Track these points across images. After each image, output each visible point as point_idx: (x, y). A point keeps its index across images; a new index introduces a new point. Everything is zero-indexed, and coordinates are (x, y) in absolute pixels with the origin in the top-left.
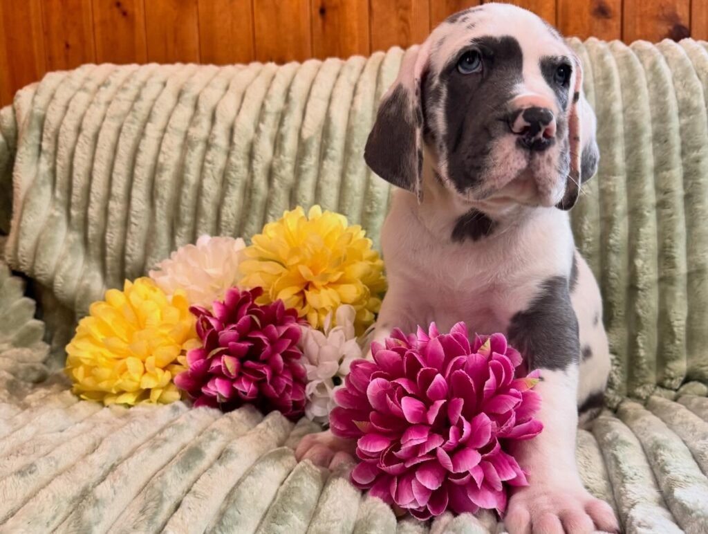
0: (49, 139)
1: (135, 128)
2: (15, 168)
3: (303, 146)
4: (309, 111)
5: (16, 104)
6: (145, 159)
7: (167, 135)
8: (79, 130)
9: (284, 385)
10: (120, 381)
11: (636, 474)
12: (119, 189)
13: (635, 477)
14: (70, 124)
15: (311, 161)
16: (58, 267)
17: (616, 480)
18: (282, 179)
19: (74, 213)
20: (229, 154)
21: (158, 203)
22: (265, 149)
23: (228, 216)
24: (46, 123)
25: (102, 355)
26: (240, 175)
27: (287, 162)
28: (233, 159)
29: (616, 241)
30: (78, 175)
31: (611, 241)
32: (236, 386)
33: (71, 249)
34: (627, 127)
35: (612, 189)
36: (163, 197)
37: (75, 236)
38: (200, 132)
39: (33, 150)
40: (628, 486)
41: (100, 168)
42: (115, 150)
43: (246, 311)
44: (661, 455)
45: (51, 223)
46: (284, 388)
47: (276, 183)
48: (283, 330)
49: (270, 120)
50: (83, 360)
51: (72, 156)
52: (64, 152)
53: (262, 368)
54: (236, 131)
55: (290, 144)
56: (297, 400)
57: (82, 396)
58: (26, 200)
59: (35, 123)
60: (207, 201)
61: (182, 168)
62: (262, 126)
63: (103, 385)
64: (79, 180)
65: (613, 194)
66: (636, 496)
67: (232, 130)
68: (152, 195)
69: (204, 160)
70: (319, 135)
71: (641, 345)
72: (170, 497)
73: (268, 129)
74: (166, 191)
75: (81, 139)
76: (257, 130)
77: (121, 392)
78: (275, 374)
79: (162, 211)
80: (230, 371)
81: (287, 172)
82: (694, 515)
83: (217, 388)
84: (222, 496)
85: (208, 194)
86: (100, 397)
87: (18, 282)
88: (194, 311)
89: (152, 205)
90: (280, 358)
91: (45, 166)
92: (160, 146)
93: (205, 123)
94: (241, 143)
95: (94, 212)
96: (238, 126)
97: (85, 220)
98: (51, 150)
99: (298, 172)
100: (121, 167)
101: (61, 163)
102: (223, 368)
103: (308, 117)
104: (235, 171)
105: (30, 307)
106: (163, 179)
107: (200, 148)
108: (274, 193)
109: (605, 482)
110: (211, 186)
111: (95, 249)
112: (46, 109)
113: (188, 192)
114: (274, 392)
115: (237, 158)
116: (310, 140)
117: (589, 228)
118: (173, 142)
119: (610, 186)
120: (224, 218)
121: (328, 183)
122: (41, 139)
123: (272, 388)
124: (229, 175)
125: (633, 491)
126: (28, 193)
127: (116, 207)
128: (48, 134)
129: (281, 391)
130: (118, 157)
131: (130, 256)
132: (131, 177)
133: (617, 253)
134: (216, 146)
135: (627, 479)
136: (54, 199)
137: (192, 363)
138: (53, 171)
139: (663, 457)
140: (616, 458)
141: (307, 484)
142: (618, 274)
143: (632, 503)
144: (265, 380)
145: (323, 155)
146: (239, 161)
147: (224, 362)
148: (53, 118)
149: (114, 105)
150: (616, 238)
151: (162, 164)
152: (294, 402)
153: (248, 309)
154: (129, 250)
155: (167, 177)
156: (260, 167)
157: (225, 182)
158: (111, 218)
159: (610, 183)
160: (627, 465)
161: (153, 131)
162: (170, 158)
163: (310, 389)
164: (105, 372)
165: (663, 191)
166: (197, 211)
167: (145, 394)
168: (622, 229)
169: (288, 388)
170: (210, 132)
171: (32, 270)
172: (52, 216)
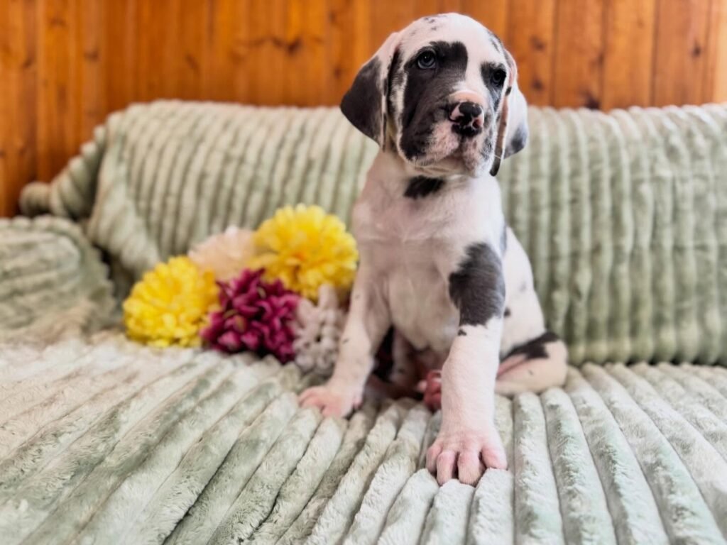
0: (128, 151)
1: (191, 146)
2: (101, 170)
3: (309, 163)
5: (108, 125)
6: (195, 169)
7: (212, 154)
8: (151, 145)
9: (280, 341)
10: (159, 330)
12: (175, 187)
14: (144, 141)
15: (314, 174)
18: (292, 186)
19: (141, 204)
20: (256, 168)
24: (127, 140)
25: (148, 311)
26: (263, 183)
28: (259, 172)
32: (243, 339)
33: (137, 230)
37: (140, 221)
38: (237, 152)
39: (116, 159)
41: (163, 173)
42: (174, 162)
43: (254, 286)
45: (124, 210)
47: (288, 189)
48: (282, 301)
49: (288, 147)
50: (134, 314)
51: (143, 163)
52: (138, 161)
53: (263, 328)
54: (264, 152)
55: (300, 163)
58: (108, 192)
59: (119, 139)
60: (237, 200)
62: (281, 151)
63: (147, 332)
64: (146, 182)
67: (261, 152)
69: (237, 172)
70: (321, 157)
73: (286, 153)
75: (151, 152)
77: (160, 337)
78: (273, 333)
80: (239, 327)
83: (228, 339)
85: (238, 197)
86: (144, 340)
88: (219, 284)
89: (198, 201)
90: (277, 321)
91: (123, 169)
92: (207, 161)
93: (241, 145)
94: (266, 162)
95: (156, 204)
96: (266, 149)
97: (148, 211)
98: (129, 159)
100: (177, 173)
101: (135, 169)
102: (234, 325)
104: (260, 180)
106: (207, 183)
107: (235, 163)
110: (241, 190)
113: (224, 195)
114: (271, 344)
115: (263, 171)
116: (315, 160)
118: (217, 158)
122: (122, 150)
123: (269, 341)
124: (255, 183)
126: (110, 187)
127: (171, 201)
128: (128, 147)
129: (277, 344)
130: (176, 166)
132: (184, 180)
134: (247, 162)
136: (128, 193)
137: (212, 322)
138: (129, 174)
144: (265, 336)
146: (264, 173)
147: (236, 321)
148: (133, 136)
149: (178, 130)
151: (207, 173)
153: (256, 284)
155: (210, 183)
156: (277, 178)
157: (251, 187)
158: (167, 210)
161: (203, 149)
162: (214, 168)
163: (298, 344)
164: (149, 322)
165: (575, 191)
166: (229, 207)
167: (176, 341)
168: (544, 217)
169: (282, 344)
170: (244, 152)
171: (107, 244)
172: (124, 206)
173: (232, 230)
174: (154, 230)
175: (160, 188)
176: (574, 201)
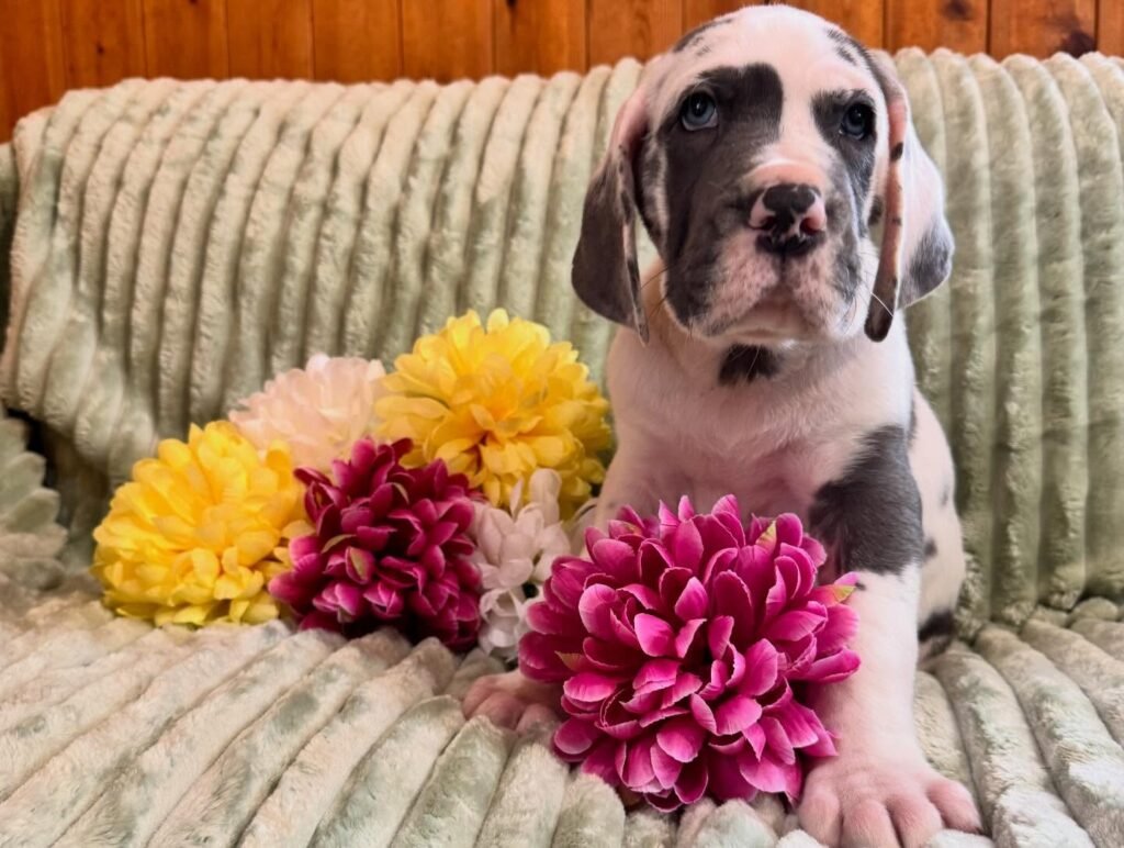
0: (69, 197)
1: (209, 181)
2: (14, 244)
3: (478, 214)
4: (489, 158)
5: (16, 140)
6: (225, 232)
7: (259, 194)
8: (119, 183)
9: (446, 596)
10: (181, 587)
11: (1007, 741)
12: (181, 279)
13: (1006, 745)
14: (104, 173)
15: (491, 238)
16: (82, 404)
17: (976, 749)
18: (444, 267)
19: (108, 317)
20: (359, 225)
21: (243, 302)
22: (417, 218)
23: (356, 325)
24: (65, 171)
25: (153, 545)
26: (375, 260)
27: (453, 240)
28: (366, 233)
29: (977, 372)
30: (116, 256)
31: (969, 373)
32: (369, 597)
33: (104, 376)
34: (996, 192)
35: (971, 290)
36: (251, 294)
37: (109, 355)
38: (313, 189)
39: (43, 216)
40: (996, 759)
41: (152, 244)
42: (176, 217)
43: (385, 477)
44: (1048, 710)
45: (72, 331)
46: (444, 601)
47: (435, 273)
48: (445, 508)
49: (427, 172)
50: (121, 553)
51: (106, 225)
52: (93, 219)
53: (411, 569)
54: (372, 189)
55: (458, 211)
56: (465, 619)
57: (119, 611)
58: (32, 295)
59: (47, 172)
60: (323, 300)
61: (283, 246)
62: (413, 182)
63: (154, 593)
64: (117, 265)
65: (972, 298)
66: (1008, 775)
67: (364, 187)
68: (235, 290)
69: (318, 234)
70: (505, 198)
71: (1014, 539)
72: (261, 772)
73: (423, 185)
74: (257, 284)
75: (121, 199)
76: (406, 188)
77: (183, 605)
78: (431, 578)
79: (250, 316)
80: (360, 573)
81: (453, 255)
82: (1102, 804)
83: (336, 599)
84: (346, 771)
85: (326, 290)
86: (148, 612)
87: (17, 427)
88: (301, 475)
89: (235, 305)
90: (439, 552)
91: (62, 242)
92: (248, 211)
93: (322, 176)
94: (379, 208)
95: (141, 316)
96: (375, 181)
97: (127, 330)
98: (73, 215)
99: (471, 256)
100: (186, 244)
101: (89, 238)
102: (347, 568)
103: (487, 169)
104: (370, 253)
105: (35, 468)
106: (252, 264)
107: (312, 214)
108: (431, 288)
109: (958, 752)
110: (330, 277)
111: (142, 376)
112: (64, 149)
113: (293, 285)
114: (430, 606)
115: (373, 232)
116: (489, 205)
117: (934, 351)
118: (270, 205)
119: (968, 285)
120: (350, 328)
121: (518, 274)
122: (56, 196)
123: (426, 600)
124: (359, 259)
125: (1004, 767)
126: (35, 284)
127: (176, 308)
128: (68, 189)
129: (441, 606)
130: (180, 227)
131: (198, 387)
132: (202, 261)
133: (978, 393)
134: (338, 211)
135: (993, 748)
136: (77, 294)
137: (297, 559)
138: (76, 250)
139: (1052, 715)
140: (976, 716)
141: (483, 754)
142: (979, 425)
143: (1001, 786)
144: (415, 588)
145: (511, 229)
146: (375, 235)
147: (349, 559)
148: (76, 164)
149: (176, 143)
150: (976, 367)
151: (251, 241)
152: (460, 623)
153: (389, 474)
154: (196, 379)
155: (259, 261)
156: (408, 247)
157: (352, 269)
158: (168, 327)
159: (969, 280)
160: (993, 725)
161: (237, 186)
162: (265, 231)
163: (488, 603)
164: (157, 572)
165: (1053, 293)
166: (307, 316)
167: (221, 608)
168: (985, 354)
169: (451, 601)
170: (330, 189)
171: (40, 407)
172: (72, 322)
173: (319, 361)
174: (141, 373)
175: (148, 277)
176: (1049, 316)
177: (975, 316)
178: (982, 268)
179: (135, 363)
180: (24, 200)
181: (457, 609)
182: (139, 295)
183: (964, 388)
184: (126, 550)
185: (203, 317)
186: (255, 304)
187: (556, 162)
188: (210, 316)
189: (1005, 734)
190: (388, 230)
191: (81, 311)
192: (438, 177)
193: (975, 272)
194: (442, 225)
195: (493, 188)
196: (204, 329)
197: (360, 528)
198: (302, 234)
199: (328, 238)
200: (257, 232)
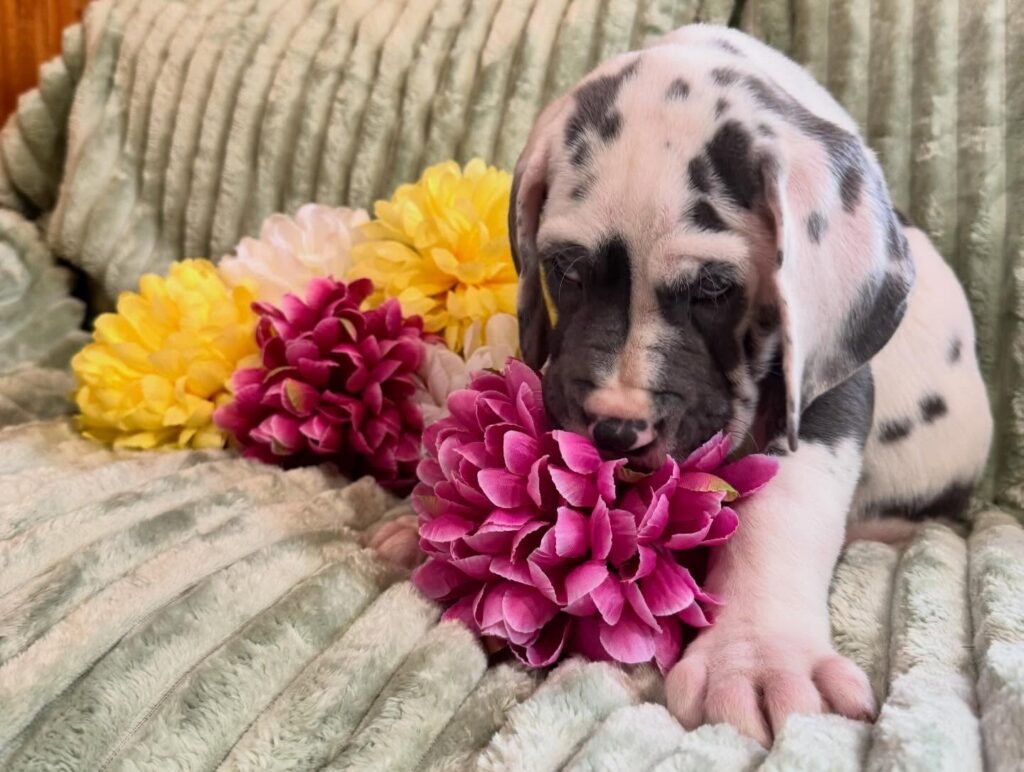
0: (124, 69)
1: (241, 51)
2: (73, 110)
3: (482, 78)
4: (497, 25)
5: (87, 20)
6: (250, 96)
7: (284, 63)
8: (165, 55)
9: (383, 435)
10: (132, 411)
11: (933, 614)
12: (209, 142)
13: (930, 618)
14: (153, 47)
15: (492, 99)
16: (114, 252)
17: (898, 622)
18: (444, 127)
19: (148, 175)
20: (370, 89)
21: (262, 161)
22: (424, 82)
23: (360, 182)
24: (123, 48)
25: (116, 371)
26: (384, 120)
27: (456, 101)
28: (375, 97)
29: (984, 235)
30: (158, 120)
31: (975, 236)
32: (303, 430)
33: (137, 228)
34: (1011, 47)
35: (979, 148)
36: (269, 154)
37: (144, 209)
38: (332, 58)
39: (100, 85)
40: (913, 633)
41: (187, 109)
42: (209, 85)
43: (332, 312)
44: (989, 583)
45: (114, 188)
46: (381, 440)
47: (436, 133)
48: (389, 345)
49: (437, 39)
50: (86, 377)
51: (151, 93)
52: (141, 87)
53: (346, 404)
54: (385, 55)
55: (463, 75)
56: (403, 460)
57: (85, 434)
58: (82, 154)
59: (108, 46)
60: (332, 160)
61: (301, 109)
62: (424, 49)
64: (157, 129)
65: (980, 157)
66: (919, 650)
67: (378, 54)
68: (256, 151)
69: (333, 98)
70: (508, 61)
71: (1019, 414)
73: (432, 53)
74: (275, 145)
75: (166, 69)
76: (416, 55)
77: (136, 431)
78: (369, 416)
79: (267, 173)
80: (294, 404)
81: (453, 116)
82: (1004, 689)
85: (335, 150)
86: (107, 436)
87: (62, 274)
88: (257, 308)
89: (254, 164)
90: (377, 389)
91: (113, 108)
92: (272, 78)
93: (342, 44)
94: (390, 74)
95: (173, 176)
96: (388, 49)
97: (161, 188)
98: (125, 85)
99: (470, 117)
100: (215, 108)
101: (136, 103)
102: (283, 399)
103: (494, 35)
104: (377, 115)
105: (74, 312)
106: (272, 126)
107: (329, 80)
108: (431, 148)
109: (879, 626)
110: (339, 138)
111: (171, 229)
112: (123, 27)
113: (307, 145)
114: (365, 443)
115: (382, 96)
116: (492, 69)
117: (938, 214)
118: (294, 69)
119: (976, 143)
120: (354, 185)
121: (514, 133)
122: (114, 68)
123: (361, 436)
124: (367, 120)
125: (917, 640)
126: (86, 143)
127: (204, 167)
128: (123, 63)
129: (378, 443)
130: (213, 95)
131: (217, 239)
132: (228, 123)
133: (984, 258)
134: (353, 77)
135: (913, 620)
136: (122, 155)
137: (238, 389)
138: (125, 116)
139: (991, 587)
140: (906, 583)
142: (985, 292)
143: (909, 662)
144: (348, 425)
145: (510, 90)
146: (384, 99)
147: (285, 390)
148: (131, 39)
149: (219, 20)
150: (982, 230)
151: (273, 104)
152: (400, 464)
153: (337, 309)
154: (216, 233)
155: (279, 122)
156: (414, 109)
157: (360, 132)
158: (196, 184)
159: (977, 139)
160: (922, 597)
161: (265, 56)
162: (286, 97)
164: (114, 396)
166: (317, 175)
167: (171, 435)
169: (389, 440)
170: (348, 57)
171: (79, 256)
172: (115, 180)
175: (181, 141)
177: (983, 175)
178: (992, 125)
179: (166, 218)
180: (87, 71)
181: (395, 448)
182: (173, 155)
183: (970, 252)
184: (93, 375)
185: (225, 175)
186: (272, 163)
187: (560, 27)
188: (233, 175)
189: (933, 607)
190: (396, 95)
191: (124, 170)
192: (448, 44)
193: (983, 129)
194: (446, 87)
195: (497, 52)
196: (225, 186)
197: (301, 360)
198: (319, 97)
199: (342, 102)
200: (278, 97)
